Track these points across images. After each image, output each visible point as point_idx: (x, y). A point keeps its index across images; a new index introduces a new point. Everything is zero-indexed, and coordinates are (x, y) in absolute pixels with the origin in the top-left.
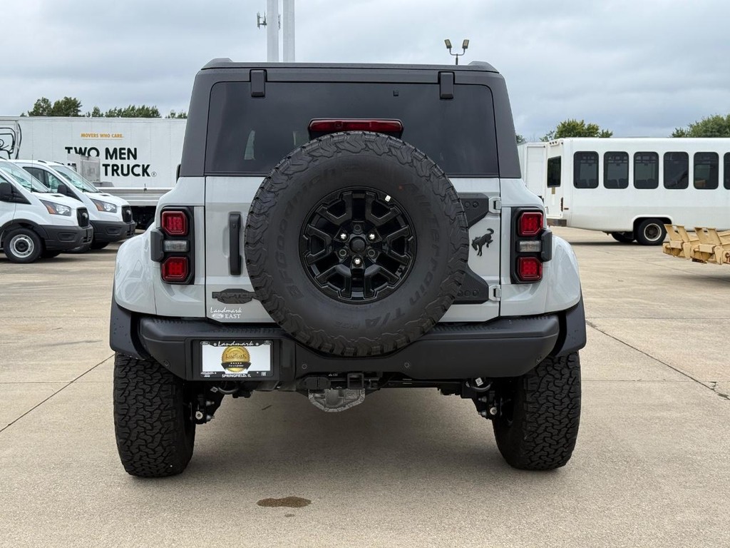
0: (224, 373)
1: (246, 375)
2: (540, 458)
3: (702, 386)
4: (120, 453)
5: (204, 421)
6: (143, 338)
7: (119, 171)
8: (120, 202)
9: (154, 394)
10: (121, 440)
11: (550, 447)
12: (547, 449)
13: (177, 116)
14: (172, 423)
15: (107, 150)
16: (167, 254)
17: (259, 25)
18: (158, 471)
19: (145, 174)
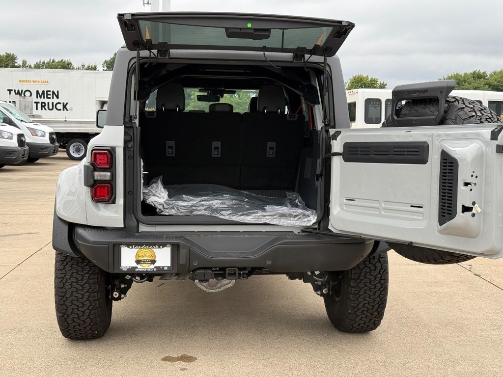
0: (137, 268)
1: (153, 269)
2: (359, 325)
3: (462, 268)
4: (59, 323)
5: (119, 299)
6: (77, 242)
7: (46, 107)
8: (48, 130)
9: (85, 281)
10: (60, 314)
11: (366, 318)
12: (364, 319)
13: (86, 67)
14: (97, 302)
15: (38, 92)
16: (95, 181)
17: (144, 4)
18: (86, 335)
19: (65, 109)
